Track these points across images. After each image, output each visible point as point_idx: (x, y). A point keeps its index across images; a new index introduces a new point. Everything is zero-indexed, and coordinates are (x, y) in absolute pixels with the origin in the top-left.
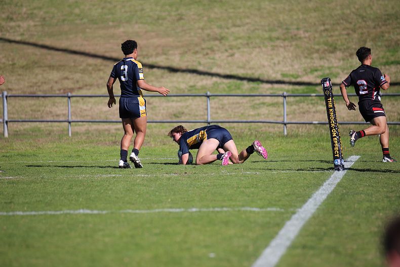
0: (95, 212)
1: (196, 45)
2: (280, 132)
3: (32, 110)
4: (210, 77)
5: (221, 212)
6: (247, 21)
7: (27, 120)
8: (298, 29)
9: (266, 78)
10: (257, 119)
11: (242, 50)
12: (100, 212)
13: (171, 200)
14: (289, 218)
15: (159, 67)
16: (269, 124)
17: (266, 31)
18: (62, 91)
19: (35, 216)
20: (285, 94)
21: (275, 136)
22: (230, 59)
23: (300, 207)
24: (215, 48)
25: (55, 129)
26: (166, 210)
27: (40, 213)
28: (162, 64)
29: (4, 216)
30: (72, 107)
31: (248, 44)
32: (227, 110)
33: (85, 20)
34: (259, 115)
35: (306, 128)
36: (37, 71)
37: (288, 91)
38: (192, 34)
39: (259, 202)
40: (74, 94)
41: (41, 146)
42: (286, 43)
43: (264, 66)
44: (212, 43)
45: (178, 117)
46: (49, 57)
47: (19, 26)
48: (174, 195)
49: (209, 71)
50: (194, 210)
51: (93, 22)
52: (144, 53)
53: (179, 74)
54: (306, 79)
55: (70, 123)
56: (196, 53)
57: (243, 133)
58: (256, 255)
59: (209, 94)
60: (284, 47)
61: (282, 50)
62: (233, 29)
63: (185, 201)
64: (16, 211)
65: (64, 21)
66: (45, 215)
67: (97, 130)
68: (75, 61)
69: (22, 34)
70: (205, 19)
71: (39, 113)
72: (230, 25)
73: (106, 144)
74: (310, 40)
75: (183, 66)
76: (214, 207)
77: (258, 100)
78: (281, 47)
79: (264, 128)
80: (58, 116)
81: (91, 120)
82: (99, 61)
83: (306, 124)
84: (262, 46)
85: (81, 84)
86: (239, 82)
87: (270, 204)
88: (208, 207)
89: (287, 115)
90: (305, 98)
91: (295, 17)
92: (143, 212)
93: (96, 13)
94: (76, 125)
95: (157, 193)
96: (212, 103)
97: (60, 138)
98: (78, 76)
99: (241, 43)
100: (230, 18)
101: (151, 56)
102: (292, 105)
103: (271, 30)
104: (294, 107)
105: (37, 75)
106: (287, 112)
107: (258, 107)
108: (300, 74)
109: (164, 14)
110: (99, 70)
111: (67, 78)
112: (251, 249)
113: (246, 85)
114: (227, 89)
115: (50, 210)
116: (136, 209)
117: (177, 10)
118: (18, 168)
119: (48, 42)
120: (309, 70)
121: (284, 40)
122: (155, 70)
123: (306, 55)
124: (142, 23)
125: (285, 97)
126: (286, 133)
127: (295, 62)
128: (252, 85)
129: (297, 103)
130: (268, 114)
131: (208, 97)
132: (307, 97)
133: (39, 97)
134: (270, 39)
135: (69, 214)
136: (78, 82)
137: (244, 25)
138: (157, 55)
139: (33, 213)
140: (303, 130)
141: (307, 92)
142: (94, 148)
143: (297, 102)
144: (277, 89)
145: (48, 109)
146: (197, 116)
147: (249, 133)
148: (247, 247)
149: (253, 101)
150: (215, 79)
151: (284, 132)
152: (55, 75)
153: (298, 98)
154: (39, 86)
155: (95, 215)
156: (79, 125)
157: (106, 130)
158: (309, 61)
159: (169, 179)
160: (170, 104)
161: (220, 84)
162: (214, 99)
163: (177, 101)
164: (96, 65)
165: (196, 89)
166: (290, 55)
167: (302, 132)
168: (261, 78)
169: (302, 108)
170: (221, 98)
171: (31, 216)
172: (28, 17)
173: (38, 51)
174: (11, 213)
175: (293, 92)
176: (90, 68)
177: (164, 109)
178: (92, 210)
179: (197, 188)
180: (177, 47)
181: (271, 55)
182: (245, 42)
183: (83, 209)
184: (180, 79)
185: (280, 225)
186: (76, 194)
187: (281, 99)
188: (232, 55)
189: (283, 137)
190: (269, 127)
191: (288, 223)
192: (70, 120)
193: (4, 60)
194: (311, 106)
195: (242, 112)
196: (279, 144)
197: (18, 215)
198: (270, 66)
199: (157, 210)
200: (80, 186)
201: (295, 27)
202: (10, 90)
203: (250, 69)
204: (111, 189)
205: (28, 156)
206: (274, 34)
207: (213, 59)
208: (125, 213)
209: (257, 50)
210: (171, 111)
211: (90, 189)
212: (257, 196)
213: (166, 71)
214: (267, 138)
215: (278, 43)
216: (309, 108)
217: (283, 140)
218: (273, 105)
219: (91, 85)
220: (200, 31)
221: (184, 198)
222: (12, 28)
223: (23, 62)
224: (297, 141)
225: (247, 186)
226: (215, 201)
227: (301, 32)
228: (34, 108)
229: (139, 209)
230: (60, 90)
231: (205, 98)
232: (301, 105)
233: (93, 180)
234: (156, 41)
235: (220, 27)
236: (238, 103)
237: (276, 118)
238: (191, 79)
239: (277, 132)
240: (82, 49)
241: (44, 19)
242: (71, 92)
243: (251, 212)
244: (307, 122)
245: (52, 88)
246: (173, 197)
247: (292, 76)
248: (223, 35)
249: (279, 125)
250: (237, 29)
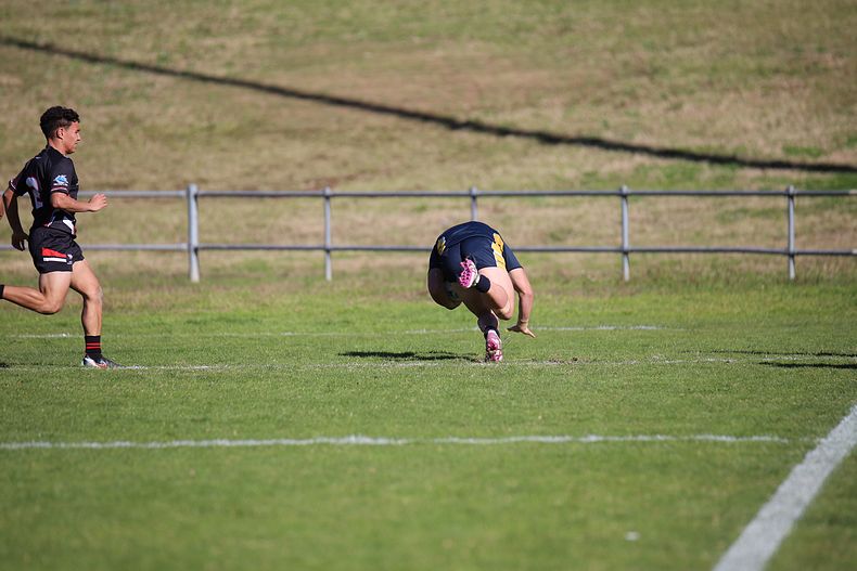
0: (382, 441)
1: (600, 85)
2: (780, 273)
3: (249, 225)
4: (626, 155)
5: (651, 443)
6: (711, 33)
7: (238, 245)
8: (821, 50)
9: (750, 156)
10: (731, 244)
11: (698, 95)
12: (393, 442)
13: (544, 418)
14: (800, 459)
15: (519, 133)
16: (757, 256)
17: (750, 55)
18: (312, 184)
19: (254, 448)
20: (792, 190)
21: (770, 280)
22: (672, 115)
23: (825, 434)
24: (641, 92)
25: (297, 264)
26: (532, 439)
27: (266, 442)
28: (526, 126)
29: (191, 448)
30: (332, 217)
31: (711, 83)
32: (665, 225)
33: (362, 34)
34: (733, 235)
35: (837, 263)
36: (260, 141)
37: (797, 184)
38: (591, 62)
39: (733, 422)
40: (337, 190)
41: (267, 301)
42: (795, 80)
43: (745, 131)
44: (634, 81)
45: (558, 239)
46: (285, 112)
47: (223, 47)
48: (550, 406)
49: (626, 141)
50: (593, 438)
51: (379, 36)
52: (488, 103)
53: (561, 148)
54: (837, 158)
55: (328, 251)
56: (599, 102)
57: (700, 274)
58: (726, 536)
59: (625, 189)
60: (791, 90)
61: (785, 95)
62: (680, 52)
63: (572, 419)
64: (216, 438)
65: (317, 34)
66: (277, 446)
67: (385, 267)
68: (339, 121)
69: (229, 64)
70: (619, 29)
71: (264, 231)
72: (672, 42)
73: (405, 297)
74: (847, 73)
75: (571, 130)
76: (635, 434)
77: (731, 204)
78: (784, 89)
79: (745, 263)
80: (303, 236)
81: (374, 246)
82: (391, 120)
83: (837, 254)
84: (741, 86)
85: (352, 170)
86: (690, 165)
87: (759, 428)
88: (623, 432)
89: (796, 235)
90: (835, 198)
91: (815, 25)
92: (483, 442)
93: (384, 17)
94: (341, 257)
95: (514, 403)
96: (633, 211)
97: (307, 284)
98: (345, 152)
99: (697, 83)
100: (673, 26)
101: (502, 109)
102: (806, 214)
103: (761, 53)
104: (812, 218)
105: (259, 150)
106: (795, 229)
107: (732, 217)
108: (825, 147)
109: (530, 20)
110: (392, 139)
111: (322, 157)
112: (716, 522)
113: (706, 172)
114: (664, 179)
115: (287, 438)
116: (469, 436)
117: (559, 11)
118: (220, 348)
119: (283, 80)
120: (845, 139)
121: (791, 73)
122: (510, 139)
123: (838, 106)
124: (482, 39)
125: (791, 197)
126: (792, 275)
127: (815, 120)
128: (719, 170)
129: (818, 209)
130: (754, 234)
131: (624, 196)
132: (840, 198)
133: (262, 196)
134: (761, 72)
135: (327, 444)
136: (345, 164)
137: (702, 42)
138: (516, 107)
139: (252, 443)
140: (830, 268)
141: (840, 187)
142: (380, 304)
143: (817, 207)
144: (775, 180)
145: (282, 222)
146: (600, 237)
147: (713, 274)
148: (709, 519)
149: (721, 205)
150: (639, 159)
151: (789, 272)
152: (297, 151)
153: (819, 200)
154: (265, 174)
155: (382, 447)
156: (349, 257)
157: (406, 267)
158: (844, 118)
159: (539, 372)
160: (541, 213)
161: (651, 168)
162: (636, 201)
163: (557, 206)
164: (384, 129)
165: (598, 181)
166: (804, 106)
167: (829, 273)
168: (740, 156)
169: (830, 220)
170: (652, 198)
171: (247, 448)
172: (241, 28)
173: (263, 100)
174: (205, 443)
175: (808, 185)
176: (372, 136)
177: (529, 223)
178: (375, 437)
179: (599, 391)
180: (558, 91)
181: (762, 107)
182: (705, 78)
183: (356, 435)
184: (564, 159)
185: (779, 473)
186: (341, 403)
187: (782, 202)
188: (677, 107)
189: (787, 282)
190: (756, 262)
191: (798, 469)
192: (329, 244)
193: (190, 119)
194: (848, 217)
195: (698, 228)
196: (777, 298)
197: (219, 447)
198: (759, 130)
199: (513, 439)
200: (350, 387)
201: (814, 46)
202: (201, 181)
203: (715, 136)
204: (415, 393)
205: (241, 322)
206: (769, 62)
207: (636, 115)
208: (444, 445)
209: (732, 95)
210: (543, 226)
211: (370, 392)
212: (730, 409)
213: (534, 142)
214: (753, 285)
215: (777, 80)
216: (845, 220)
217: (786, 291)
218: (765, 214)
219: (374, 172)
220: (607, 55)
221: (572, 413)
222: (208, 50)
223: (231, 123)
224: (817, 291)
225: (707, 388)
226: (638, 419)
227: (828, 56)
228: (253, 220)
229: (475, 437)
230: (307, 182)
231: (616, 200)
232: (827, 214)
233: (378, 374)
234: (512, 77)
235: (652, 47)
236: (688, 210)
237: (771, 242)
238: (587, 158)
239: (775, 273)
240: (355, 95)
241: (275, 32)
242: (331, 187)
243: (715, 443)
244: (838, 250)
245: (291, 177)
246: (546, 412)
247: (808, 152)
248: (659, 63)
249: (779, 258)
250: (688, 51)
